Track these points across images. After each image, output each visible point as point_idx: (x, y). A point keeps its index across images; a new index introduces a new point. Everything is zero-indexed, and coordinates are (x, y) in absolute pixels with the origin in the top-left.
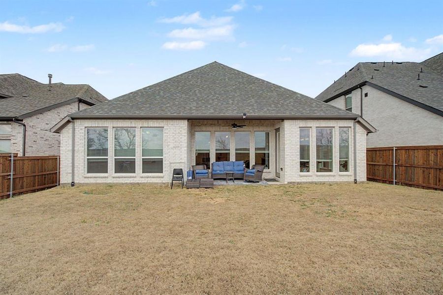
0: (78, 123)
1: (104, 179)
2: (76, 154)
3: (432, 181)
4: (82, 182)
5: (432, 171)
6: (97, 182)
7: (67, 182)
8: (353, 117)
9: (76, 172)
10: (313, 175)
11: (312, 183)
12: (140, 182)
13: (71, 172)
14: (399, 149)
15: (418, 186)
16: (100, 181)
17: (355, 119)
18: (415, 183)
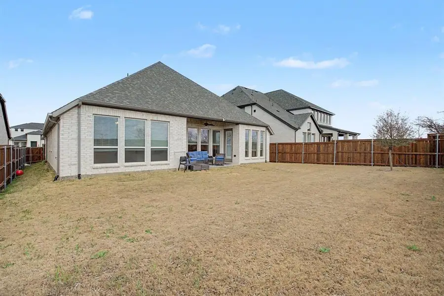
0: (85, 110)
1: (116, 169)
2: (82, 143)
3: (293, 159)
4: (90, 173)
5: (294, 155)
6: (108, 172)
7: (69, 175)
8: (266, 126)
9: (82, 163)
10: (251, 159)
11: (250, 164)
12: (150, 169)
13: (77, 163)
14: (279, 144)
15: (288, 162)
16: (110, 171)
17: (266, 127)
18: (287, 160)
